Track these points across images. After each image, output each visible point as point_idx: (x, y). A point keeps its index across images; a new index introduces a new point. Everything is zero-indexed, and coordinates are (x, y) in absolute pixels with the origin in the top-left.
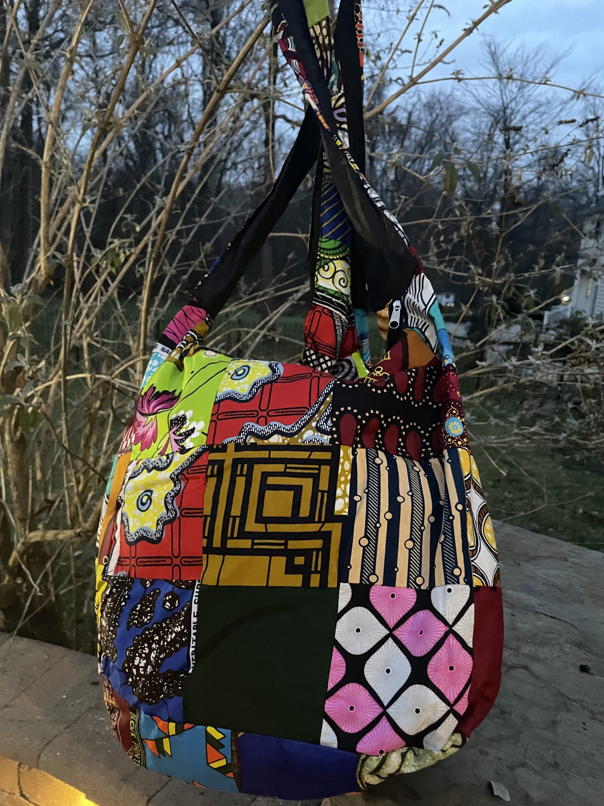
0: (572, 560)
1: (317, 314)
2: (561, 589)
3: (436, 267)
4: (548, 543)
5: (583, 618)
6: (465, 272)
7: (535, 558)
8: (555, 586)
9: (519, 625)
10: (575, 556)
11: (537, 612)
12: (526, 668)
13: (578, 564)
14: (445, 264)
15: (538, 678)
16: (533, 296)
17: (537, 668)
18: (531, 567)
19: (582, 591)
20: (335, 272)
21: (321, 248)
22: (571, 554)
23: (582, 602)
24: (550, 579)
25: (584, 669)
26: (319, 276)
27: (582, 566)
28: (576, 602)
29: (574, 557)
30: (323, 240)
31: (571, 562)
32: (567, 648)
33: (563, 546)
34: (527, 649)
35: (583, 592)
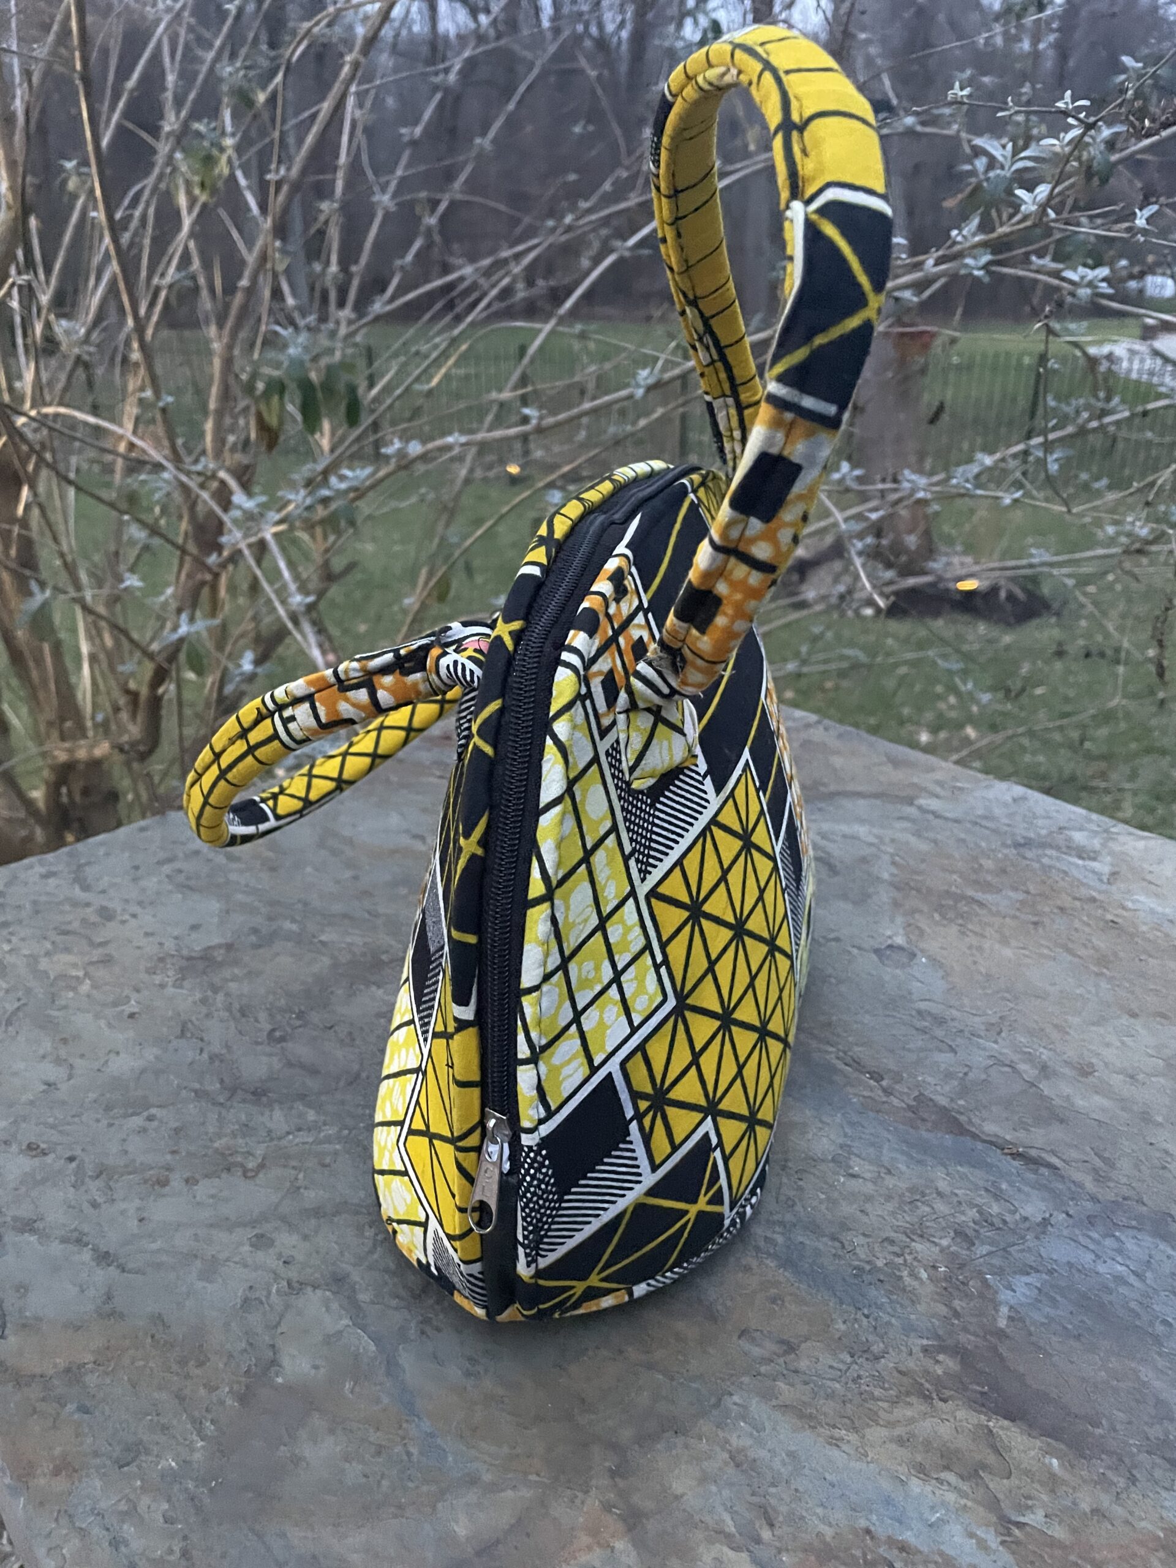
4: (896, 763)
22: (938, 790)
29: (937, 796)
31: (920, 808)
33: (931, 769)
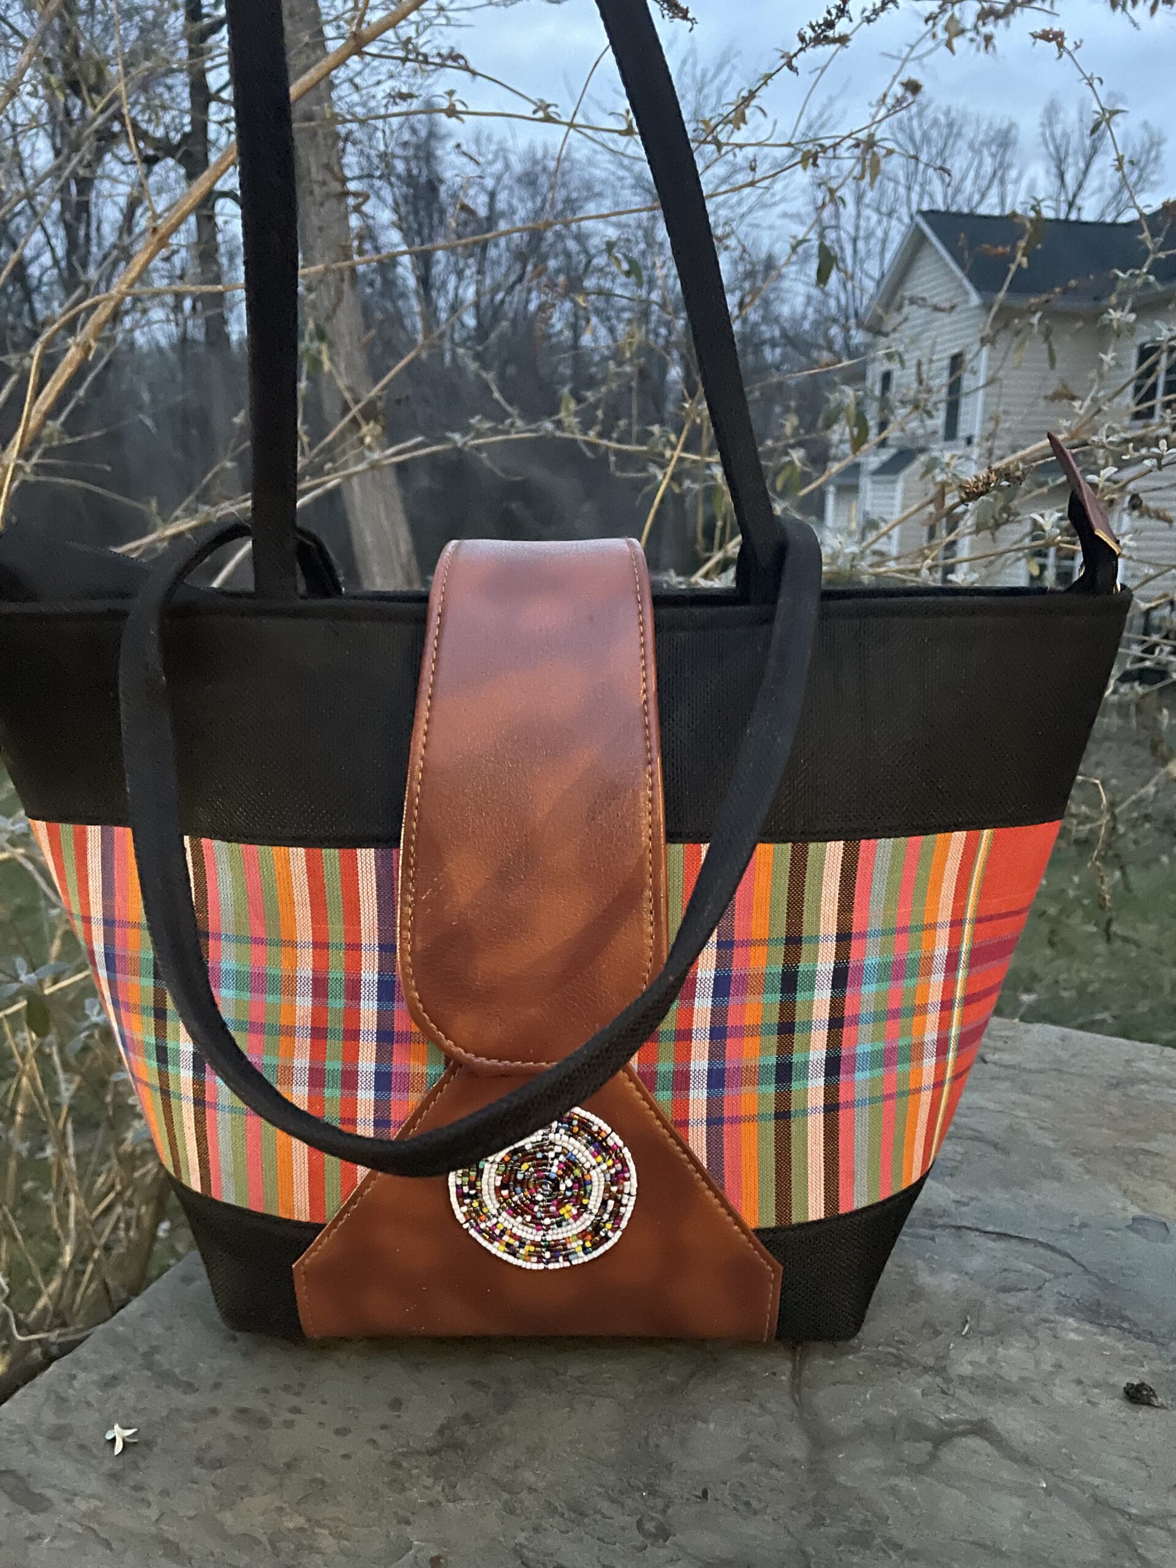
0: (996, 1057)
2: (996, 1146)
3: (579, 437)
5: (1077, 1221)
6: (642, 444)
8: (978, 1138)
10: (1000, 1044)
11: (959, 1228)
12: (981, 1429)
13: (1013, 1067)
14: (598, 428)
15: (1025, 1460)
16: (798, 463)
19: (1047, 1140)
25: (1138, 1396)
27: (1025, 1070)
28: (1045, 1176)
32: (1073, 1330)
35: (1051, 1144)
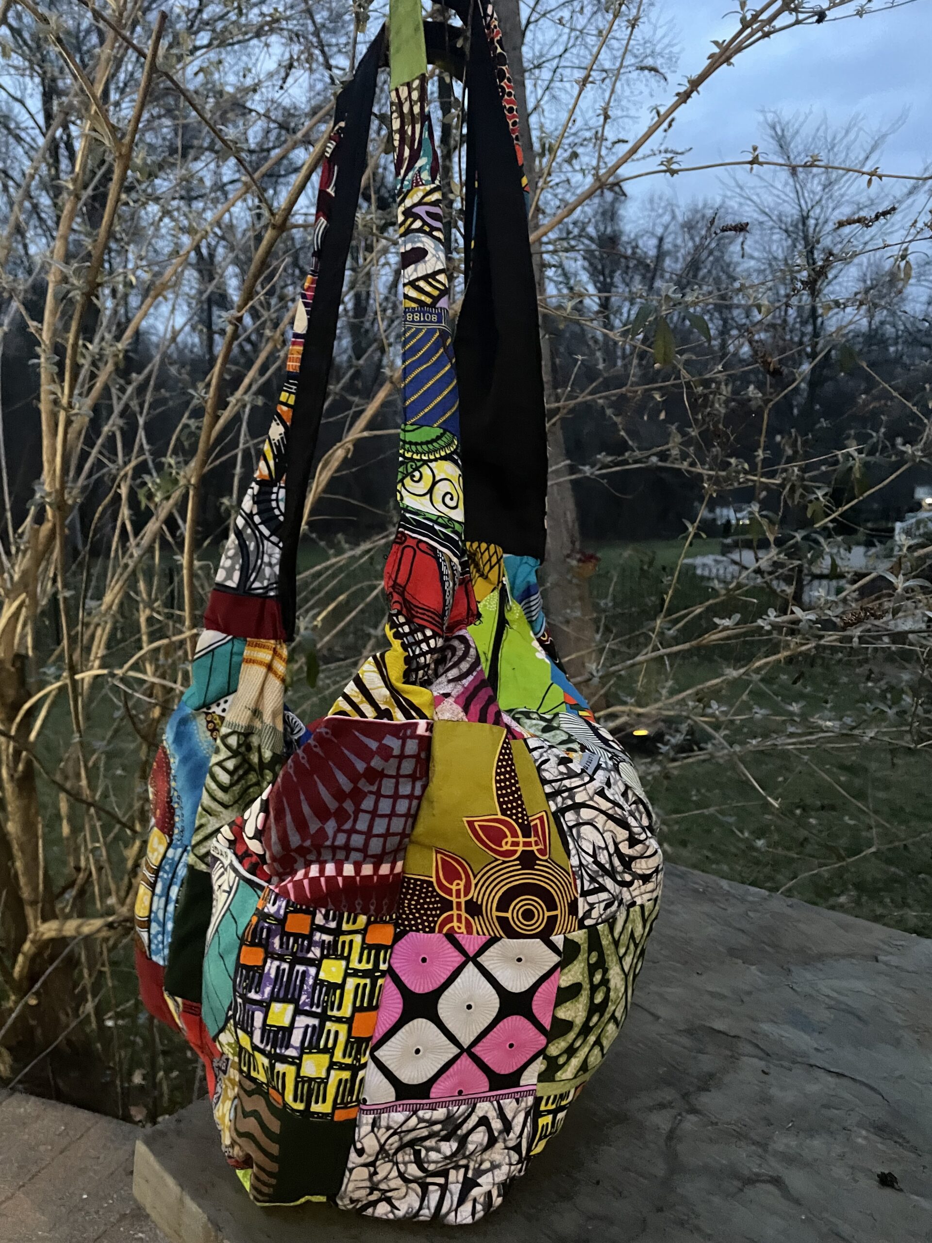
0: (887, 958)
1: (409, 552)
2: (859, 1018)
4: (846, 927)
5: (897, 1073)
7: (821, 957)
8: (851, 1012)
9: (774, 1091)
10: (893, 950)
11: (812, 1066)
12: (776, 1181)
13: (896, 967)
15: (797, 1202)
17: (797, 1180)
18: (809, 976)
19: (898, 1019)
20: (434, 483)
21: (405, 442)
22: (885, 947)
23: (897, 1043)
24: (842, 998)
25: (887, 1181)
26: (404, 492)
27: (904, 970)
28: (886, 1042)
29: (890, 954)
30: (409, 428)
31: (886, 964)
32: (863, 1137)
33: (872, 932)
34: (783, 1142)
35: (900, 1022)
